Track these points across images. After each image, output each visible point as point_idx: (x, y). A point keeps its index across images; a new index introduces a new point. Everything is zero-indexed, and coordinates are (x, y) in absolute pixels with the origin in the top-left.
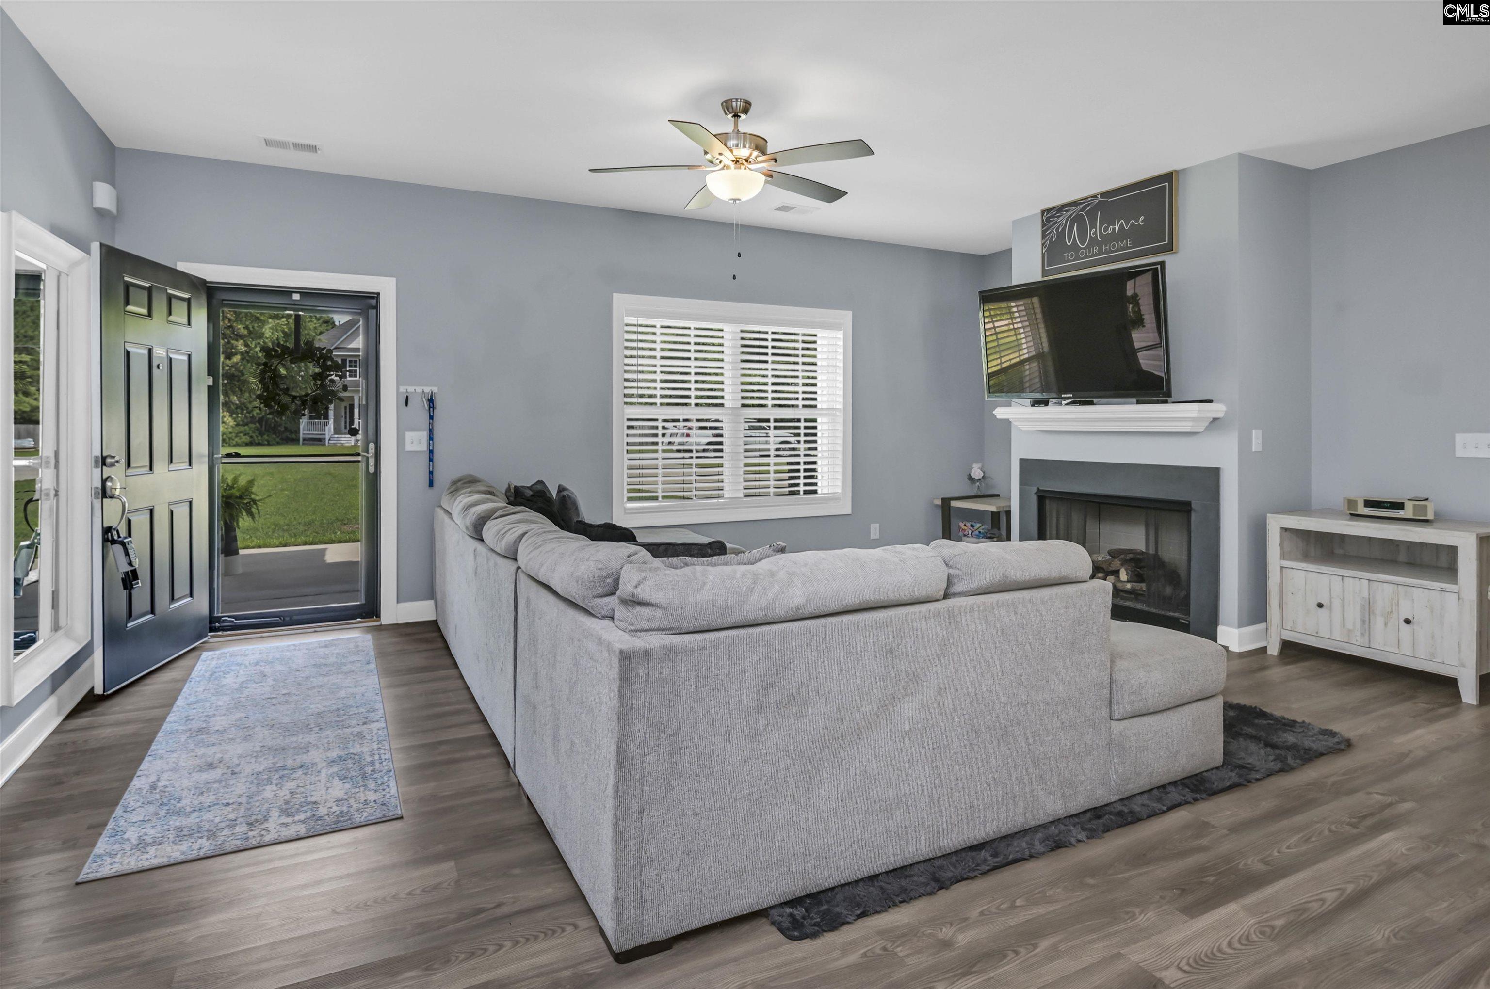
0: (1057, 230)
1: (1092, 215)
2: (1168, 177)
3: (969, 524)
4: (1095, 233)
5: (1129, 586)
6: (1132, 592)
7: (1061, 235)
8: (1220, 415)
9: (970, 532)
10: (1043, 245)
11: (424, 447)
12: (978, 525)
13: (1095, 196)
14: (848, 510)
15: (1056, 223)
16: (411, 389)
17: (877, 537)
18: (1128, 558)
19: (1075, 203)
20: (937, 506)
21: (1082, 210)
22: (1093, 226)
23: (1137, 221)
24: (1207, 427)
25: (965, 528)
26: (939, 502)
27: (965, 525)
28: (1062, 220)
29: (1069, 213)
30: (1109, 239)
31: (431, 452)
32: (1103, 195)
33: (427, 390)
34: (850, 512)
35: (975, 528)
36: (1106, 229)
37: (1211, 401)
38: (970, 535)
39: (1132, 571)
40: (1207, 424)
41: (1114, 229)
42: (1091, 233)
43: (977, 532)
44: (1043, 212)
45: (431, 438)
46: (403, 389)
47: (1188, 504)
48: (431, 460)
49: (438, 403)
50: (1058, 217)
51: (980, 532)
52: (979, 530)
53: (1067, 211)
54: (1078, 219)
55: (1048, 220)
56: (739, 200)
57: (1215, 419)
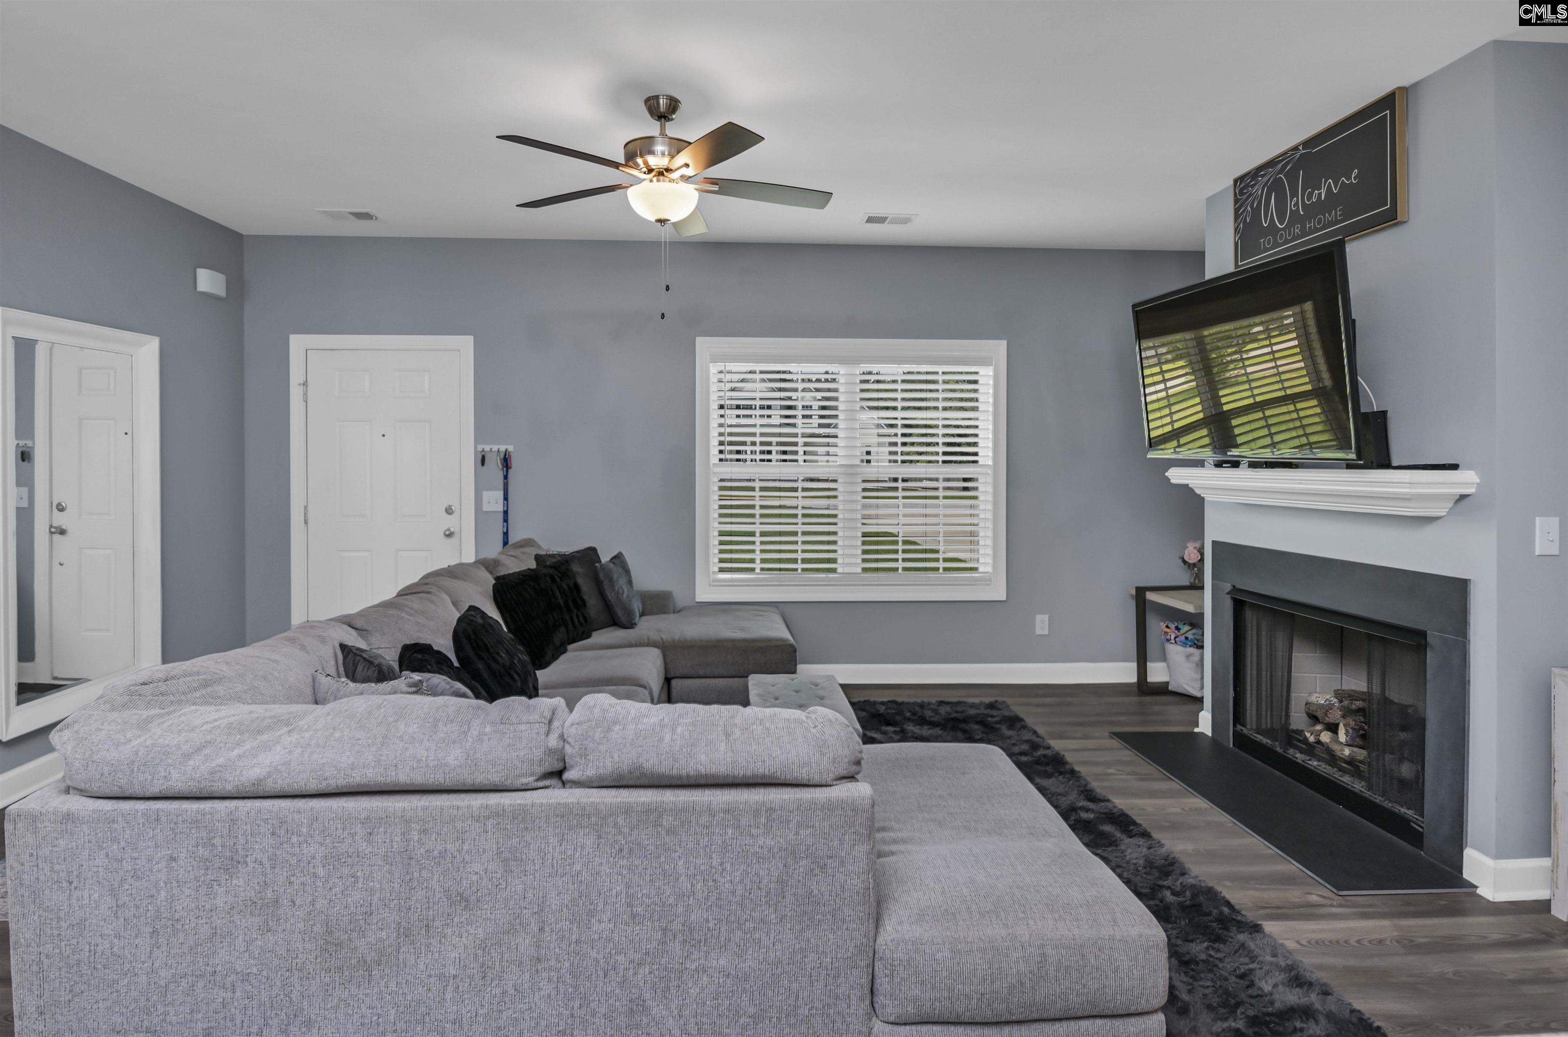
0: (1252, 207)
1: (1292, 177)
2: (1389, 101)
3: (1172, 626)
4: (1297, 204)
5: (1347, 752)
6: (1351, 761)
7: (1256, 212)
8: (1471, 490)
9: (1173, 637)
10: (1236, 229)
11: (500, 508)
12: (1186, 628)
13: (1295, 148)
14: (1000, 594)
15: (1251, 195)
16: (487, 448)
17: (1046, 632)
18: (1354, 707)
19: (1271, 163)
20: (1132, 595)
21: (1280, 172)
22: (1294, 194)
23: (1349, 178)
24: (1450, 509)
25: (1168, 630)
26: (1134, 592)
27: (1167, 627)
28: (1257, 190)
29: (1266, 179)
30: (1313, 210)
31: (506, 513)
32: (1307, 143)
33: (503, 448)
34: (1005, 599)
35: (1182, 631)
36: (1310, 197)
37: (1455, 467)
38: (1173, 642)
39: (1353, 729)
40: (1450, 504)
41: (1320, 194)
42: (1291, 205)
43: (1183, 638)
44: (1236, 181)
45: (506, 498)
46: (480, 448)
47: (1422, 634)
48: (506, 520)
49: (515, 462)
50: (1253, 186)
51: (1187, 638)
52: (1187, 635)
53: (1262, 176)
54: (1276, 186)
55: (1241, 193)
56: (668, 220)
57: (1463, 497)
